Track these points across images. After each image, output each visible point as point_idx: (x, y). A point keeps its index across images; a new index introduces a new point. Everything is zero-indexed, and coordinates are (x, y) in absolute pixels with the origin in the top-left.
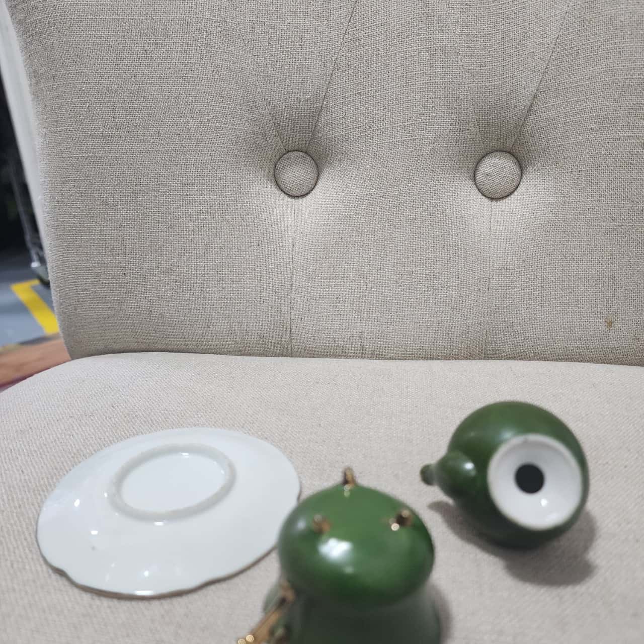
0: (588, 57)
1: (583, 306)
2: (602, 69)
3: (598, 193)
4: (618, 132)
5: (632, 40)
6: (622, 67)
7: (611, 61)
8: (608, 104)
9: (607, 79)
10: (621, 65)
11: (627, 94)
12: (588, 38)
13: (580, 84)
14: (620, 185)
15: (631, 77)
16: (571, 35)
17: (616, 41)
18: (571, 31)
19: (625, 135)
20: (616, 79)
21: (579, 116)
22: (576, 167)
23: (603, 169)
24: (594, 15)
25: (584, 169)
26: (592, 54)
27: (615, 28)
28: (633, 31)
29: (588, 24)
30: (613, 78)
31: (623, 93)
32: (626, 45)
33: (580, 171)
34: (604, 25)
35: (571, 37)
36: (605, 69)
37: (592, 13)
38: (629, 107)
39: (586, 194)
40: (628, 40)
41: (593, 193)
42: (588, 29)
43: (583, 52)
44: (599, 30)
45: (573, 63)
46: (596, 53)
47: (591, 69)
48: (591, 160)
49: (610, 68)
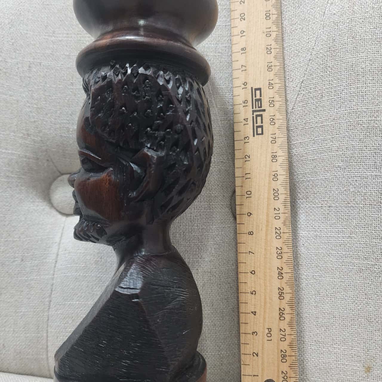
0: (332, 100)
1: (339, 347)
2: (346, 111)
3: (349, 230)
4: (365, 171)
5: (374, 84)
6: (366, 110)
7: (355, 104)
8: (354, 144)
9: (351, 120)
10: (364, 107)
11: (372, 135)
12: (331, 82)
13: (326, 124)
14: (371, 223)
15: (375, 119)
16: (315, 80)
17: (358, 85)
18: (315, 76)
19: (372, 174)
20: (360, 121)
21: (326, 154)
22: (326, 203)
23: (353, 206)
24: (336, 62)
25: (333, 205)
26: (336, 97)
27: (357, 74)
28: (374, 76)
29: (331, 70)
30: (357, 119)
31: (368, 133)
32: (368, 89)
33: (329, 206)
34: (346, 71)
35: (315, 82)
36: (349, 111)
37: (334, 60)
38: (375, 148)
39: (337, 230)
40: (370, 85)
41: (344, 230)
42: (330, 74)
43: (327, 95)
44: (341, 75)
45: (318, 105)
46: (340, 96)
47: (336, 111)
48: (340, 197)
49: (354, 111)
